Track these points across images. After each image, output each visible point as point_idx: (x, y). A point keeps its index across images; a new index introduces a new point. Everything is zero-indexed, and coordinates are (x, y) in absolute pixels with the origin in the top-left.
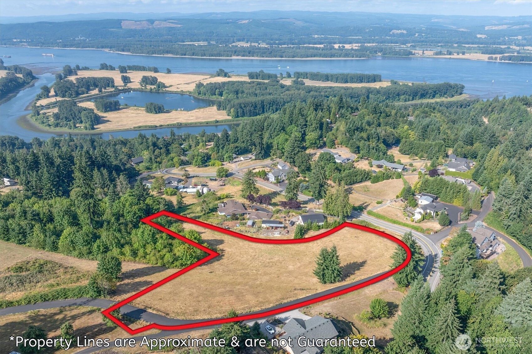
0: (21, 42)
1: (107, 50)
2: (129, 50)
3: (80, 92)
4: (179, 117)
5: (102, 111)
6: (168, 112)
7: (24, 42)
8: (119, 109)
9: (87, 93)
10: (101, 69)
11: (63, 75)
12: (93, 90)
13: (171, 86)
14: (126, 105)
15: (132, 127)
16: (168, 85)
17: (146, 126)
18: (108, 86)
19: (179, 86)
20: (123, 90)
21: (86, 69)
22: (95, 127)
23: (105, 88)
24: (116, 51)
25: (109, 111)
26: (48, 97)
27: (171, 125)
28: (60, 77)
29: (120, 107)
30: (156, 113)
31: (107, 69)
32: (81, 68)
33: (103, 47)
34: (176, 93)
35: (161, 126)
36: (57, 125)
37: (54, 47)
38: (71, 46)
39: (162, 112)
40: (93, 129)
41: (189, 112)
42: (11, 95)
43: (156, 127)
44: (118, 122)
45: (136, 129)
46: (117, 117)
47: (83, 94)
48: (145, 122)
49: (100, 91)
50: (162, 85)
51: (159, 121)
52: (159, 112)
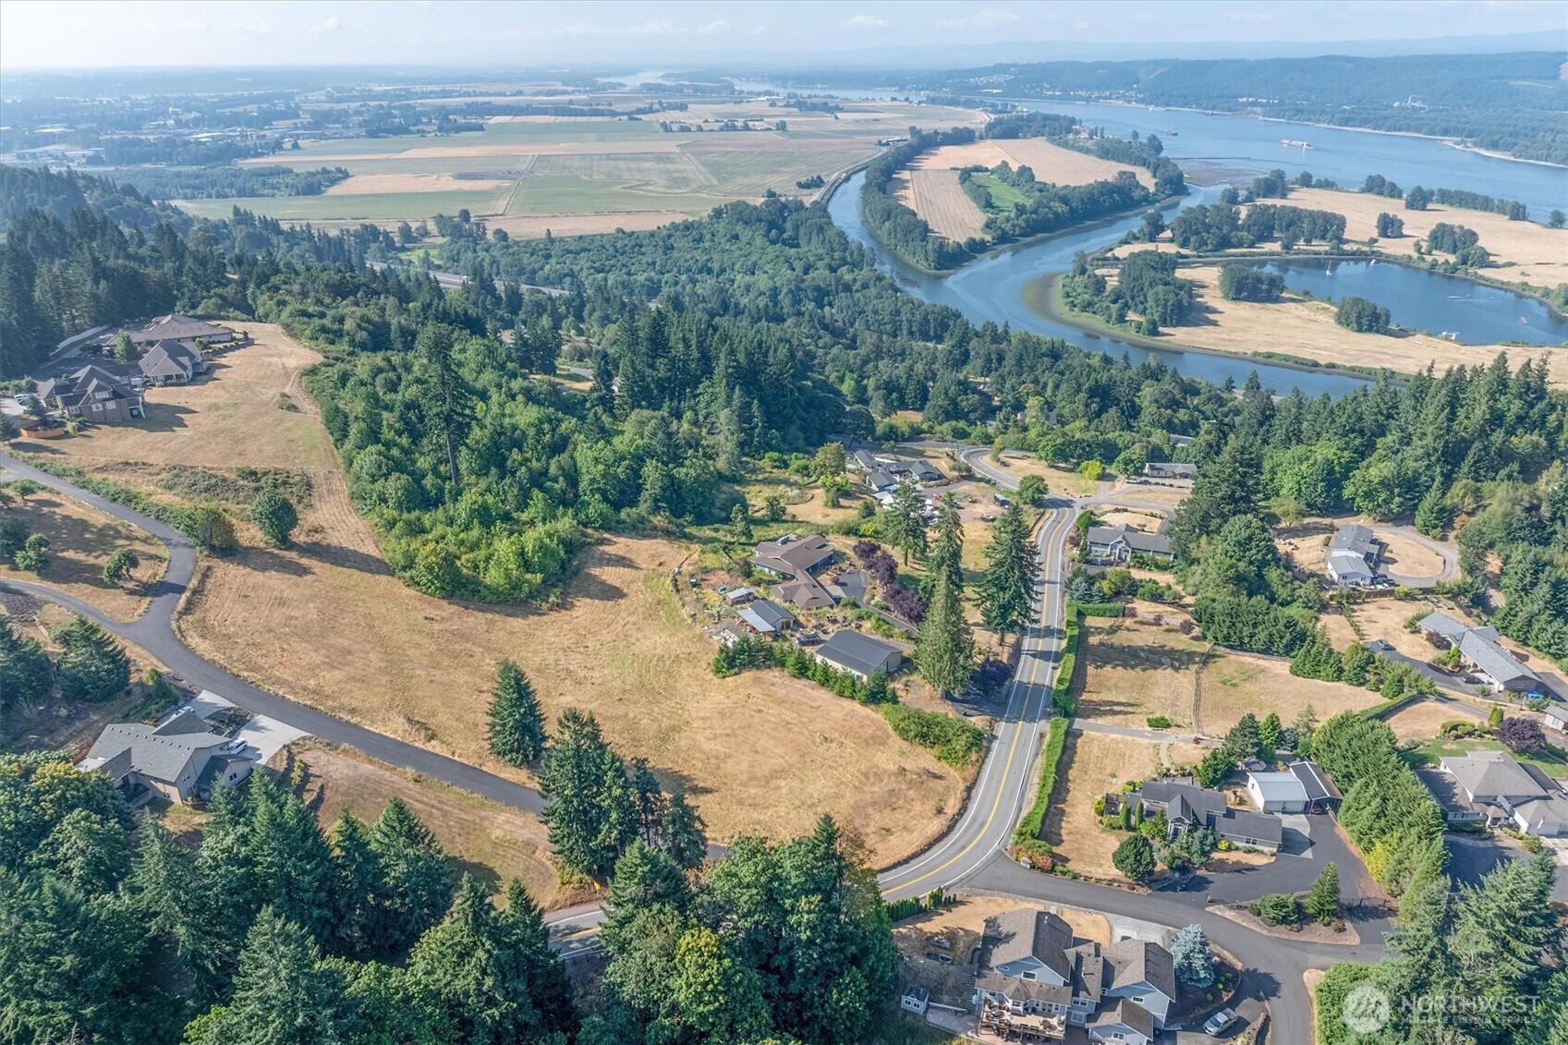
0: (1255, 104)
1: (1449, 141)
2: (1508, 148)
3: (1234, 240)
4: (1413, 354)
5: (1226, 297)
6: (1402, 334)
7: (1262, 105)
8: (1277, 300)
9: (1251, 246)
10: (1363, 191)
11: (1243, 194)
12: (1274, 240)
13: (1511, 264)
14: (1307, 293)
15: (1249, 352)
16: (1500, 261)
17: (1287, 358)
18: (1323, 238)
19: (1531, 270)
20: (1353, 253)
21: (1327, 185)
22: (1161, 329)
23: (1308, 241)
24: (1475, 145)
25: (1244, 299)
26: (1152, 240)
27: (1361, 370)
28: (1232, 198)
29: (1284, 295)
30: (1360, 330)
31: (1380, 193)
32: (1314, 181)
33: (1446, 132)
34: (1504, 287)
35: (1333, 366)
36: (1087, 306)
37: (1318, 121)
38: (1364, 122)
39: (1378, 332)
40: (1154, 332)
41: (1464, 348)
42: (1088, 223)
43: (1316, 365)
44: (1233, 330)
45: (1257, 358)
46: (1246, 319)
47: (1240, 245)
48: (1303, 345)
49: (1287, 247)
50: (1484, 260)
51: (1342, 352)
52: (1370, 330)
